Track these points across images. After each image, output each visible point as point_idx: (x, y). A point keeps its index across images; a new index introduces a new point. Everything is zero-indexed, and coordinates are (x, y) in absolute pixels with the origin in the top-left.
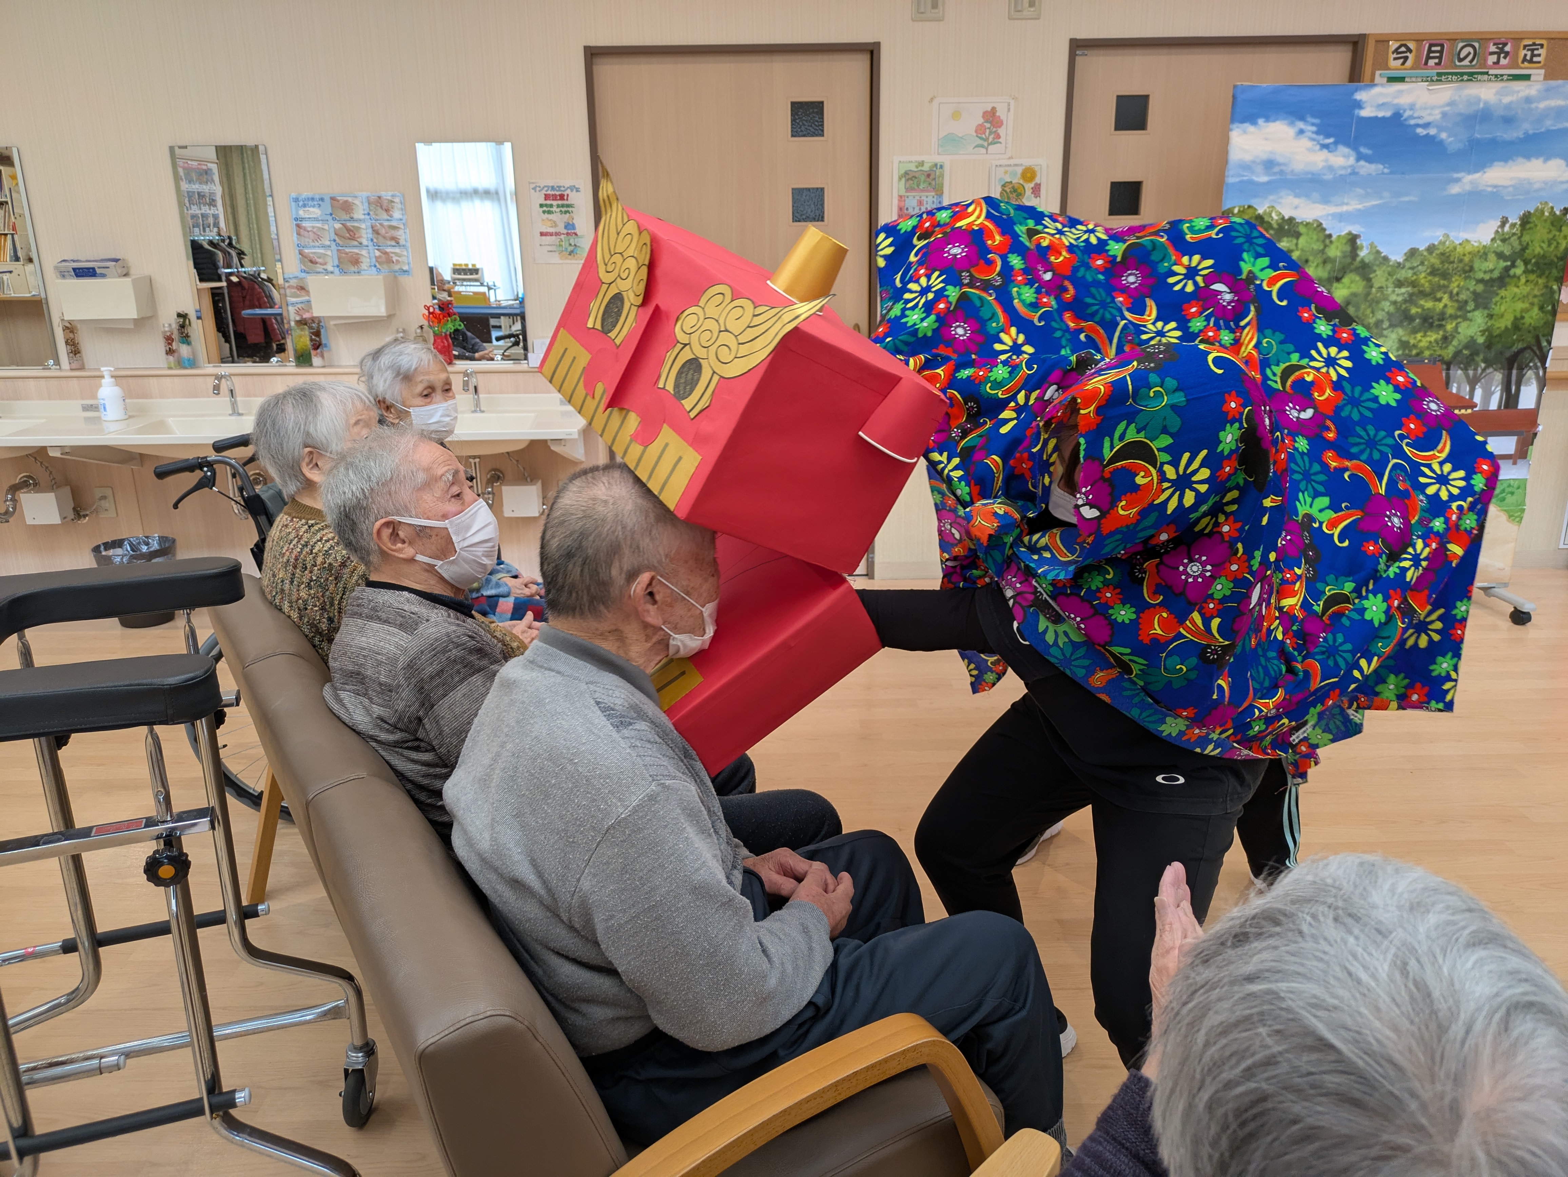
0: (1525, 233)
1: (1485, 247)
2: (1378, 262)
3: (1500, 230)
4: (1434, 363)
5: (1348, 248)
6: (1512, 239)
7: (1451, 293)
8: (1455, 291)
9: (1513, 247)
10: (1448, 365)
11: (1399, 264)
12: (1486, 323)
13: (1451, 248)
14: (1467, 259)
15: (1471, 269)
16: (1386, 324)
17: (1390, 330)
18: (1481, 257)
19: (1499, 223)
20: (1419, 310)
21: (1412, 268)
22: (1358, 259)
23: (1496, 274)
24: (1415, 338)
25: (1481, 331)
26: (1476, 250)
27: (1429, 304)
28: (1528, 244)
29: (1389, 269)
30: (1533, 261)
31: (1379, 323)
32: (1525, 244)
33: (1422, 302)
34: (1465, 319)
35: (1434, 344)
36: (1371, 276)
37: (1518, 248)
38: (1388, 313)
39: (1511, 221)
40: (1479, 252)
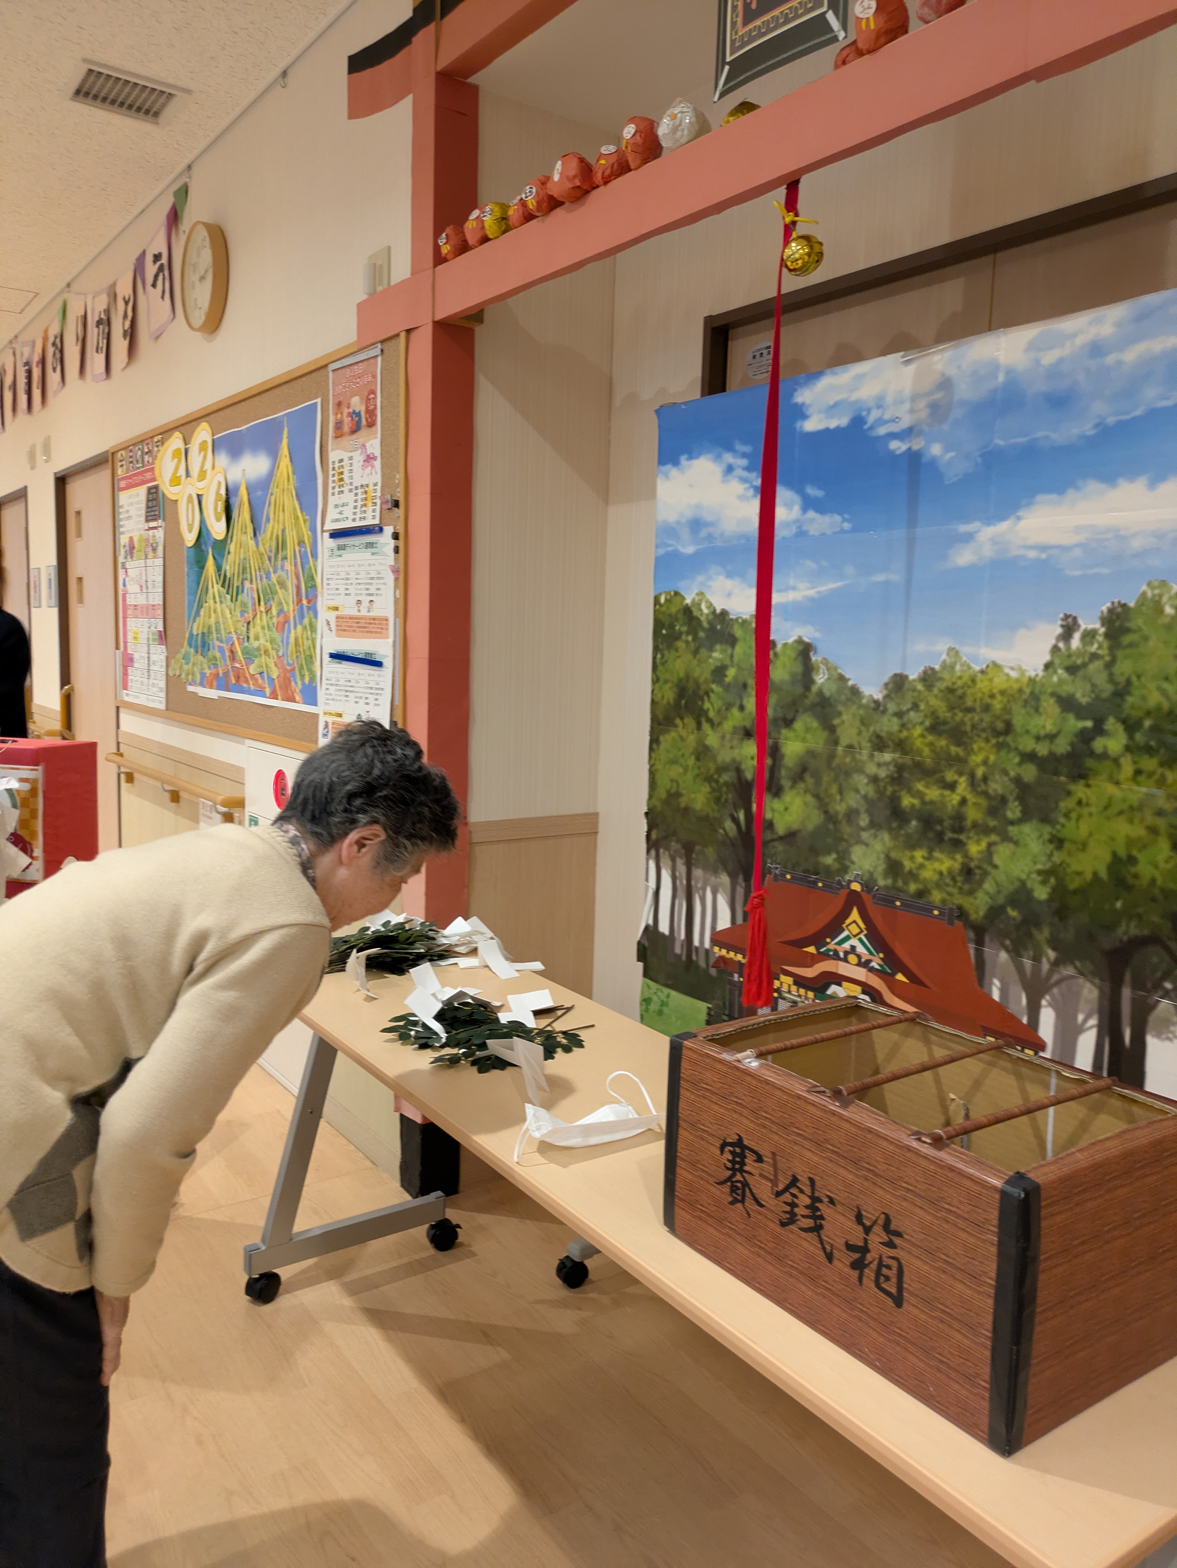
0: (1120, 654)
1: (1032, 681)
2: (843, 698)
3: (1061, 645)
4: (951, 923)
5: (798, 668)
6: (1092, 667)
7: (972, 776)
8: (980, 772)
9: (1094, 686)
10: (980, 933)
11: (877, 702)
12: (1050, 856)
13: (966, 678)
14: (997, 705)
15: (1009, 728)
16: (864, 821)
17: (872, 831)
18: (1026, 701)
19: (1059, 630)
20: (916, 802)
21: (899, 715)
22: (815, 689)
23: (1062, 746)
24: (912, 858)
25: (1039, 873)
26: (1016, 686)
27: (933, 793)
28: (1129, 682)
29: (861, 712)
30: (1147, 723)
31: (851, 815)
32: (1122, 680)
33: (920, 786)
34: (1006, 838)
35: (948, 881)
36: (836, 722)
37: (1107, 689)
38: (865, 797)
39: (1083, 627)
40: (1020, 691)
